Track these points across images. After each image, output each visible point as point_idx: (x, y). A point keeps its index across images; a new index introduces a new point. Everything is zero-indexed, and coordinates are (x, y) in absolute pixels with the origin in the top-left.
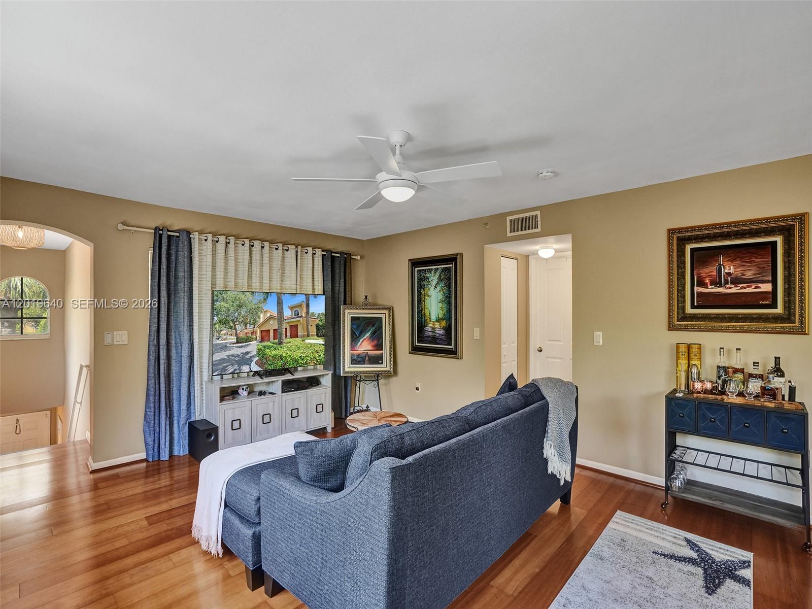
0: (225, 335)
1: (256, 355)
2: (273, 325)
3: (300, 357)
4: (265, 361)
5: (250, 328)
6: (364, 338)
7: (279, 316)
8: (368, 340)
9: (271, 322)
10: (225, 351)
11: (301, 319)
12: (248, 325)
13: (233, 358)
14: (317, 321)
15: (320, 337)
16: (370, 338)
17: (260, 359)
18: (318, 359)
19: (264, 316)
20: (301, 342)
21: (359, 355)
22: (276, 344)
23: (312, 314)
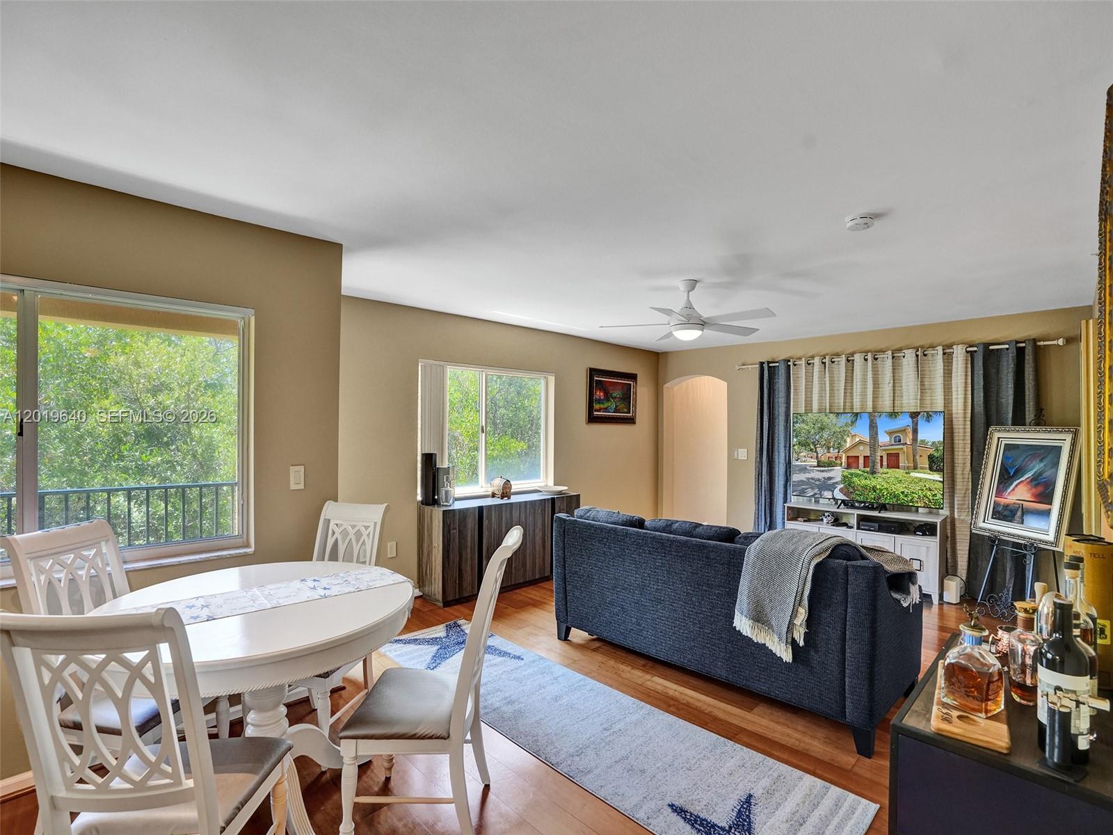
0: (805, 457)
1: (841, 482)
2: (864, 451)
3: (903, 493)
4: (852, 490)
5: (833, 452)
6: (1019, 481)
7: (872, 441)
8: (1028, 483)
9: (861, 448)
10: (805, 473)
11: (905, 447)
12: (832, 449)
13: (813, 482)
14: (931, 451)
15: (935, 471)
16: (1031, 481)
17: (846, 487)
18: (931, 498)
19: (852, 440)
20: (905, 475)
21: (1006, 507)
22: (867, 472)
23: (923, 441)
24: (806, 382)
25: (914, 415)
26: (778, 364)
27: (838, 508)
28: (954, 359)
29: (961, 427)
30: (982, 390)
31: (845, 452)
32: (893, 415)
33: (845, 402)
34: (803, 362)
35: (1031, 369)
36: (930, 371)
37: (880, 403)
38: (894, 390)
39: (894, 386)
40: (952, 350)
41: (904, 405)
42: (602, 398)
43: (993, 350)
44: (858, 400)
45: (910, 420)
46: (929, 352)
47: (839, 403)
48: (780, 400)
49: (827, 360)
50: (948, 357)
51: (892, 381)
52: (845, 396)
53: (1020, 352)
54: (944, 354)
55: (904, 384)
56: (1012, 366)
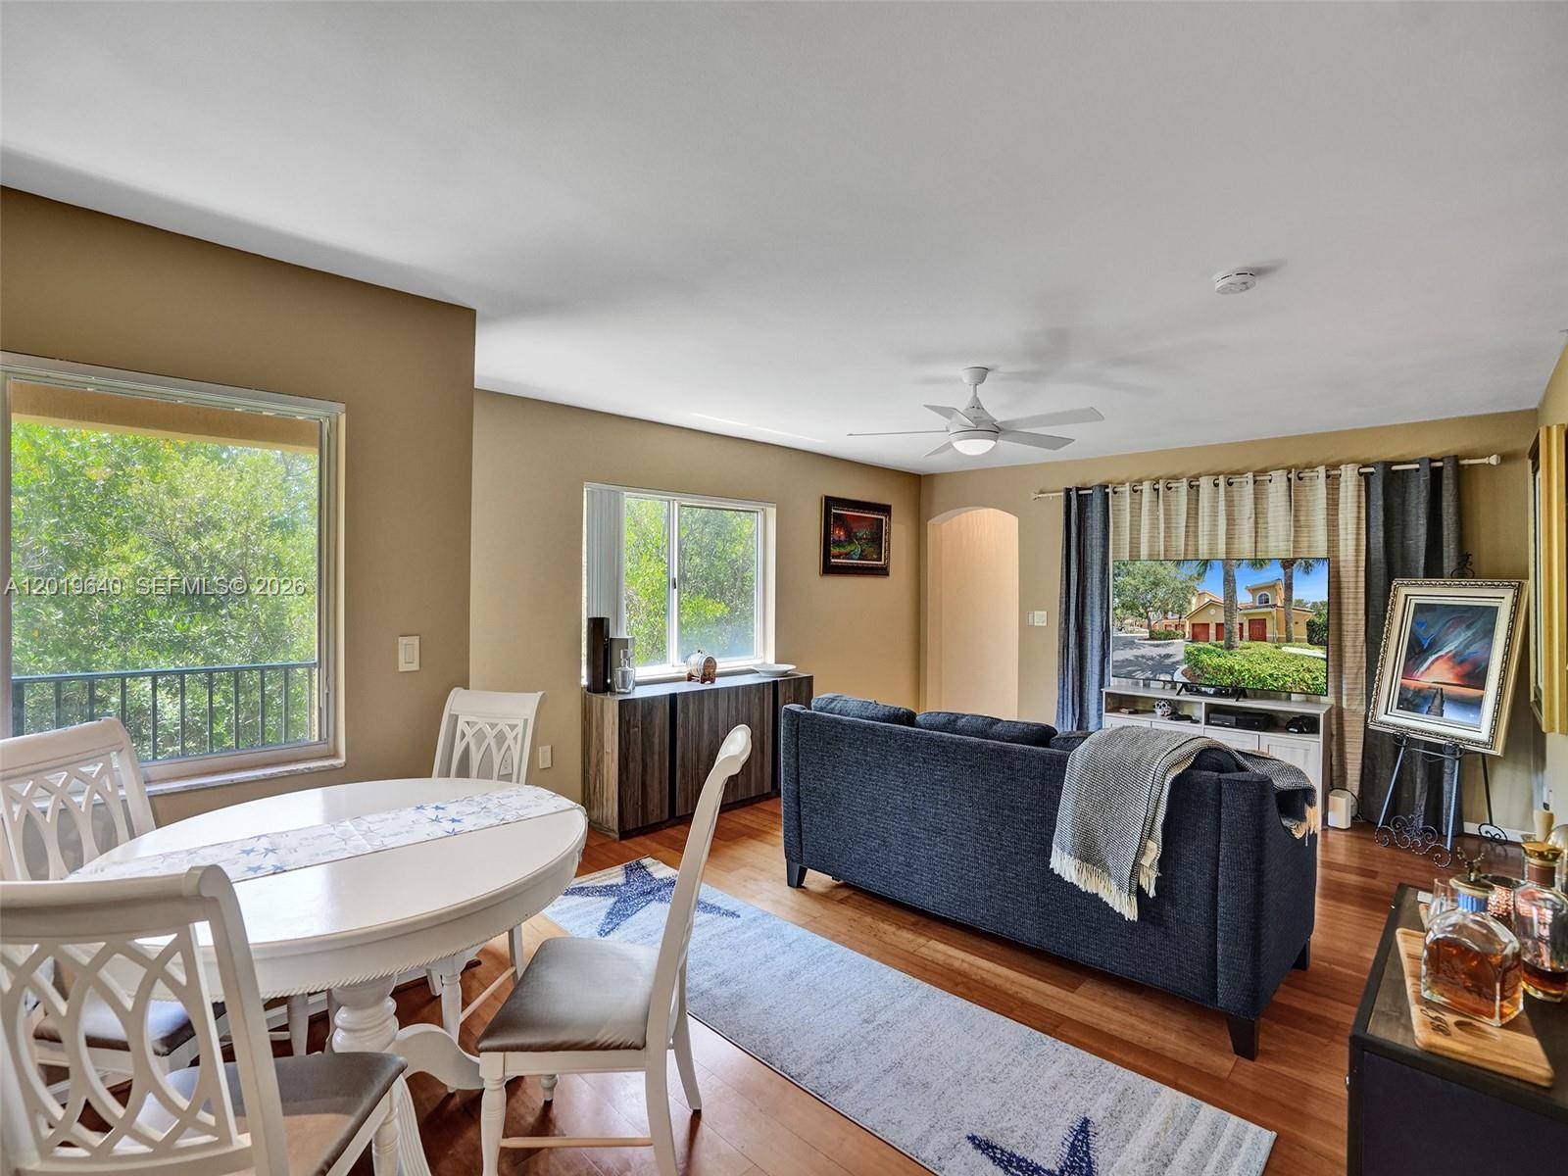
0: (1131, 625)
1: (1183, 661)
2: (1216, 616)
3: (1271, 675)
4: (1199, 672)
5: (1173, 618)
6: (1437, 656)
7: (1228, 602)
8: (1450, 659)
9: (1212, 611)
10: (1131, 649)
11: (1274, 610)
12: (1170, 613)
13: (1144, 660)
14: (1311, 616)
15: (1316, 644)
17: (1190, 668)
18: (1310, 681)
19: (1198, 601)
20: (1275, 650)
21: (1419, 692)
22: (1221, 647)
23: (1299, 602)
24: (1131, 517)
25: (1287, 564)
26: (1091, 492)
27: (1178, 694)
28: (1342, 485)
29: (1352, 580)
30: (1381, 528)
31: (1189, 617)
32: (1258, 563)
33: (1186, 545)
34: (1127, 488)
35: (1451, 498)
36: (1308, 501)
37: (1236, 546)
38: (1256, 528)
39: (1256, 523)
40: (1339, 472)
41: (1270, 549)
42: (843, 538)
43: (1397, 471)
44: (1206, 542)
45: (1282, 571)
46: (1306, 474)
47: (1177, 546)
48: (1094, 541)
49: (1161, 486)
50: (1333, 481)
51: (1253, 516)
52: (1187, 536)
53: (1436, 475)
54: (1328, 477)
55: (1270, 520)
56: (1424, 494)
